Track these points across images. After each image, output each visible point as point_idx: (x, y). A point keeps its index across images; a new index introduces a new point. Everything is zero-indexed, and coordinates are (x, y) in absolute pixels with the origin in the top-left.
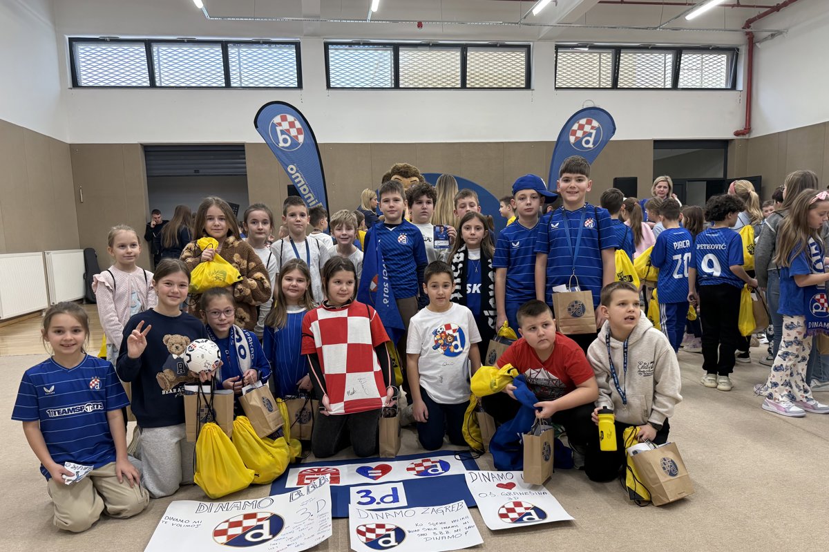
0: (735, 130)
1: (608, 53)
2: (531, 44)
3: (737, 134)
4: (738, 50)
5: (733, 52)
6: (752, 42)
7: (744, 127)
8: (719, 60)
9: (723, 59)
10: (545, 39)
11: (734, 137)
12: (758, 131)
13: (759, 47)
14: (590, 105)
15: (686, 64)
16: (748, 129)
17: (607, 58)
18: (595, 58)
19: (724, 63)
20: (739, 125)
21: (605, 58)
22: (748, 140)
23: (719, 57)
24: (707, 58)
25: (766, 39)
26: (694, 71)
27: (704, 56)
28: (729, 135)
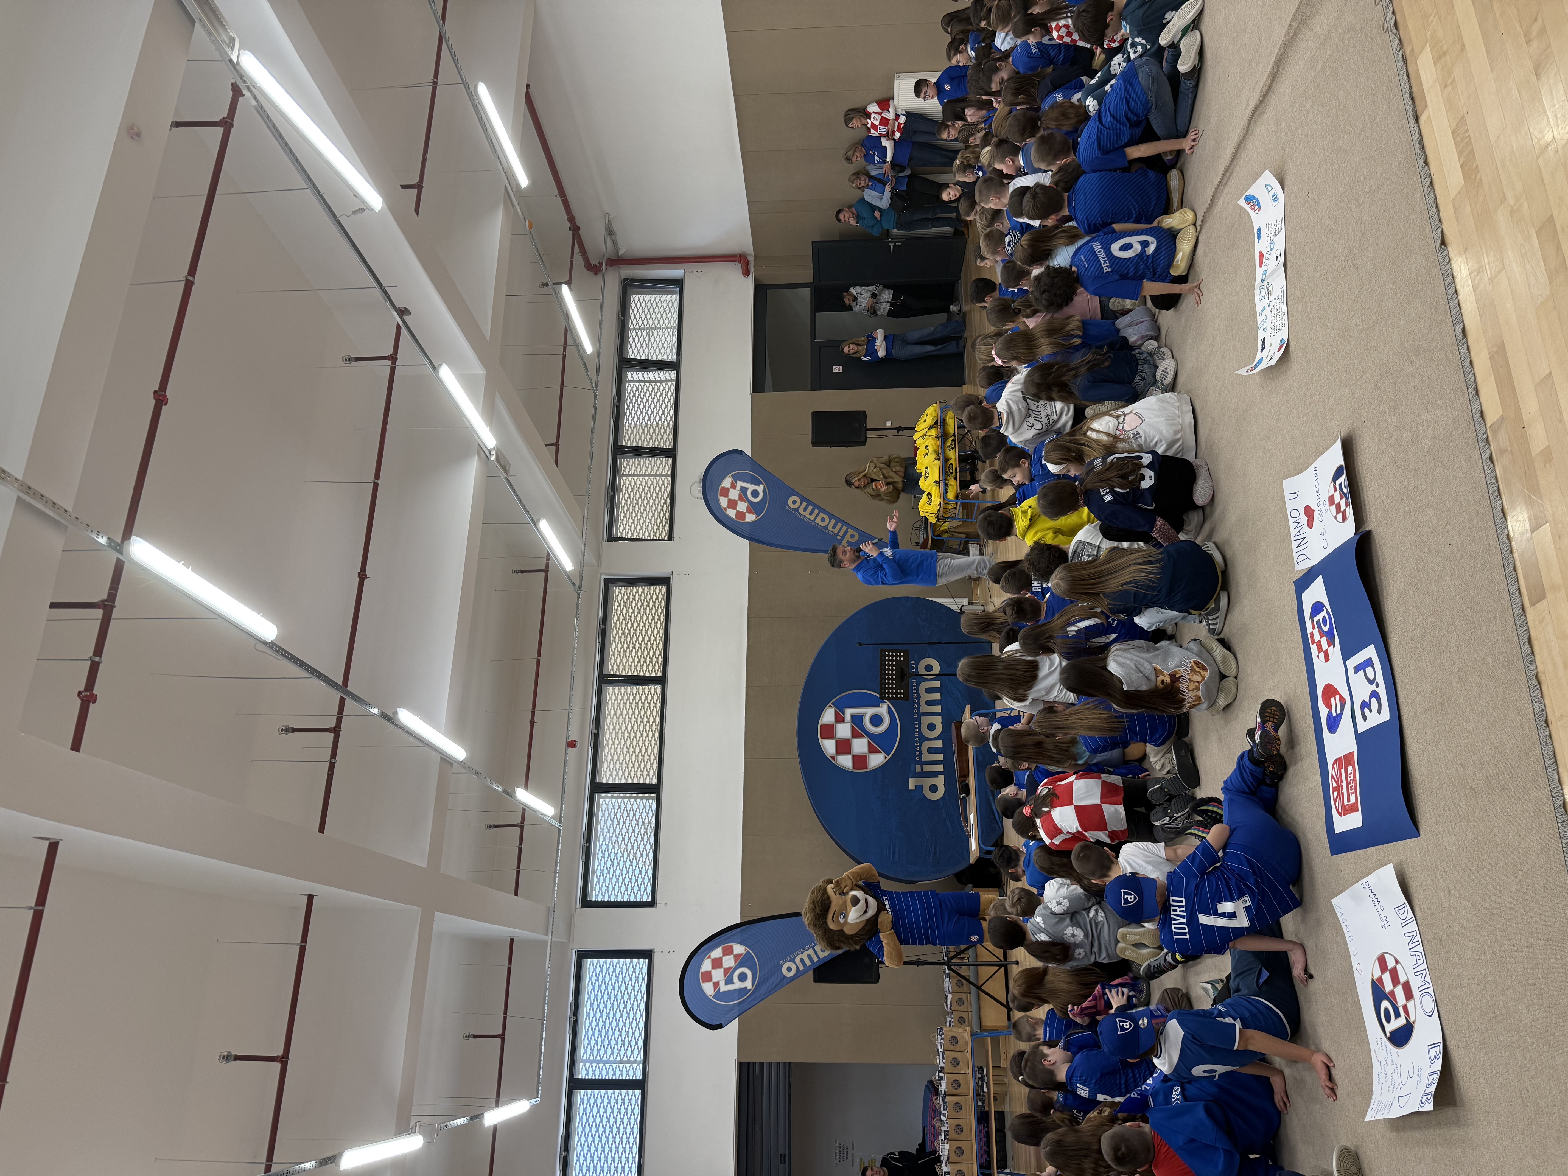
0: (741, 275)
1: (622, 464)
2: (603, 577)
3: (746, 273)
4: (625, 279)
5: (629, 286)
6: (617, 261)
7: (737, 263)
8: (638, 305)
9: (637, 300)
10: (599, 556)
11: (751, 276)
12: (744, 242)
13: (624, 250)
14: (697, 489)
15: (641, 352)
16: (740, 258)
17: (628, 465)
18: (627, 483)
19: (642, 297)
20: (733, 272)
21: (628, 469)
22: (756, 257)
23: (633, 305)
24: (635, 323)
25: (614, 243)
26: (652, 339)
27: (632, 327)
28: (748, 284)
